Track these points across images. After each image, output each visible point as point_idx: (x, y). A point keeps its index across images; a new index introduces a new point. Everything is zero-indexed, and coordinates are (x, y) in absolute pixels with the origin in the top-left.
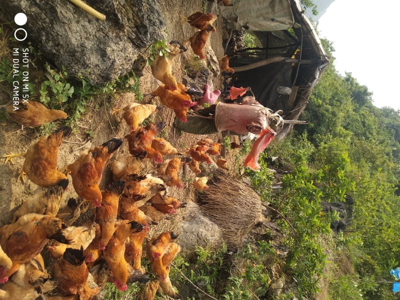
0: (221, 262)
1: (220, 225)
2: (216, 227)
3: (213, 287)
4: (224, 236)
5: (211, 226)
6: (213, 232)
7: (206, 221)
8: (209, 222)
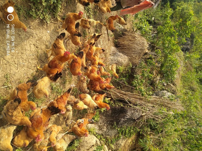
0: (130, 71)
1: (127, 56)
2: (126, 57)
3: (127, 82)
4: (130, 60)
5: (123, 56)
6: (124, 59)
7: (121, 54)
8: (122, 55)
